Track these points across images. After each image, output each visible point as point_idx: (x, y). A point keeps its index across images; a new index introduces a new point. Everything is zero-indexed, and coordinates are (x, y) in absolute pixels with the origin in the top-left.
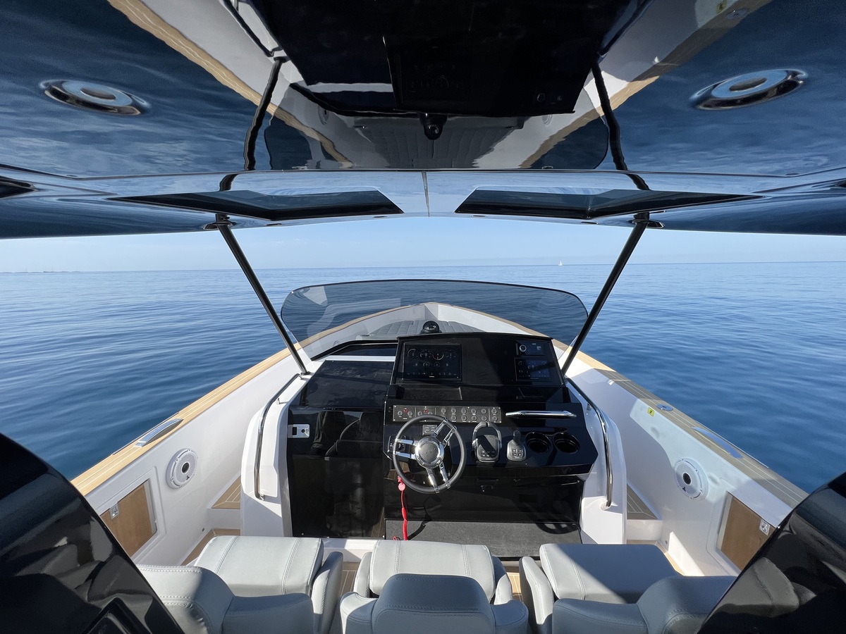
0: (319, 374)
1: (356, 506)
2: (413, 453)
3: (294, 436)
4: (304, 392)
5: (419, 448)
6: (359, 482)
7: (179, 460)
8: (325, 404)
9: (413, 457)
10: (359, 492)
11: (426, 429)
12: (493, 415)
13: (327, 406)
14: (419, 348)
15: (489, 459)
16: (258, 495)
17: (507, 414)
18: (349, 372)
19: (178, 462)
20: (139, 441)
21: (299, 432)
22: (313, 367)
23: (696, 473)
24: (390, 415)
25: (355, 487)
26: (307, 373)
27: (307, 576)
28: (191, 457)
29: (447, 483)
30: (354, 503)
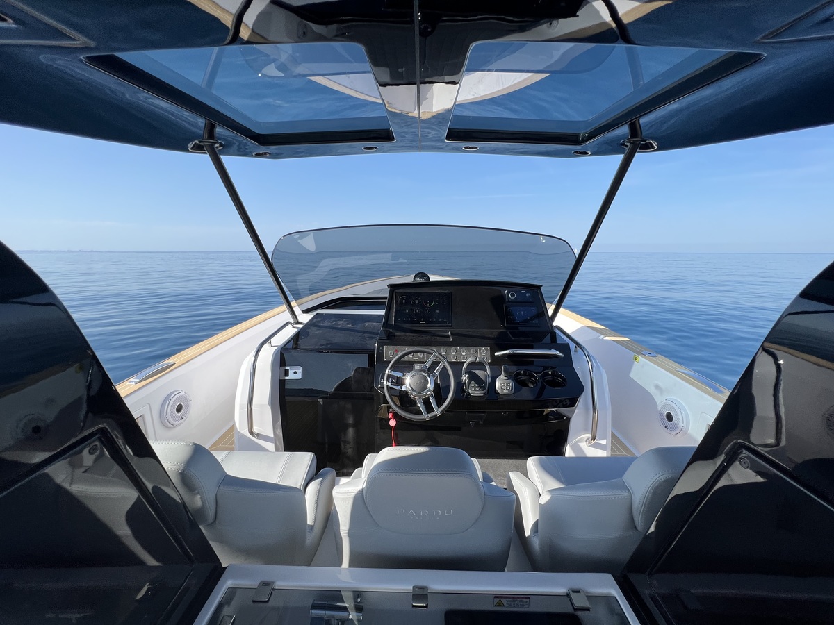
0: (310, 324)
1: (348, 445)
2: (404, 384)
3: (286, 378)
4: (296, 338)
5: (409, 382)
6: (351, 422)
7: (173, 400)
8: (317, 347)
9: (404, 388)
10: (351, 432)
11: (417, 367)
12: (482, 354)
13: (318, 349)
14: (410, 296)
15: (478, 392)
16: (251, 433)
17: (496, 354)
18: (340, 322)
19: (171, 402)
20: (132, 379)
21: (291, 373)
22: (305, 318)
23: (678, 410)
24: (381, 355)
25: (346, 427)
26: (299, 323)
27: (300, 481)
28: (185, 399)
29: (437, 411)
30: (347, 442)
